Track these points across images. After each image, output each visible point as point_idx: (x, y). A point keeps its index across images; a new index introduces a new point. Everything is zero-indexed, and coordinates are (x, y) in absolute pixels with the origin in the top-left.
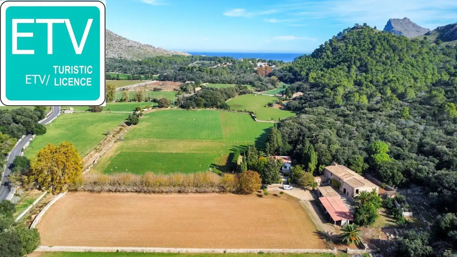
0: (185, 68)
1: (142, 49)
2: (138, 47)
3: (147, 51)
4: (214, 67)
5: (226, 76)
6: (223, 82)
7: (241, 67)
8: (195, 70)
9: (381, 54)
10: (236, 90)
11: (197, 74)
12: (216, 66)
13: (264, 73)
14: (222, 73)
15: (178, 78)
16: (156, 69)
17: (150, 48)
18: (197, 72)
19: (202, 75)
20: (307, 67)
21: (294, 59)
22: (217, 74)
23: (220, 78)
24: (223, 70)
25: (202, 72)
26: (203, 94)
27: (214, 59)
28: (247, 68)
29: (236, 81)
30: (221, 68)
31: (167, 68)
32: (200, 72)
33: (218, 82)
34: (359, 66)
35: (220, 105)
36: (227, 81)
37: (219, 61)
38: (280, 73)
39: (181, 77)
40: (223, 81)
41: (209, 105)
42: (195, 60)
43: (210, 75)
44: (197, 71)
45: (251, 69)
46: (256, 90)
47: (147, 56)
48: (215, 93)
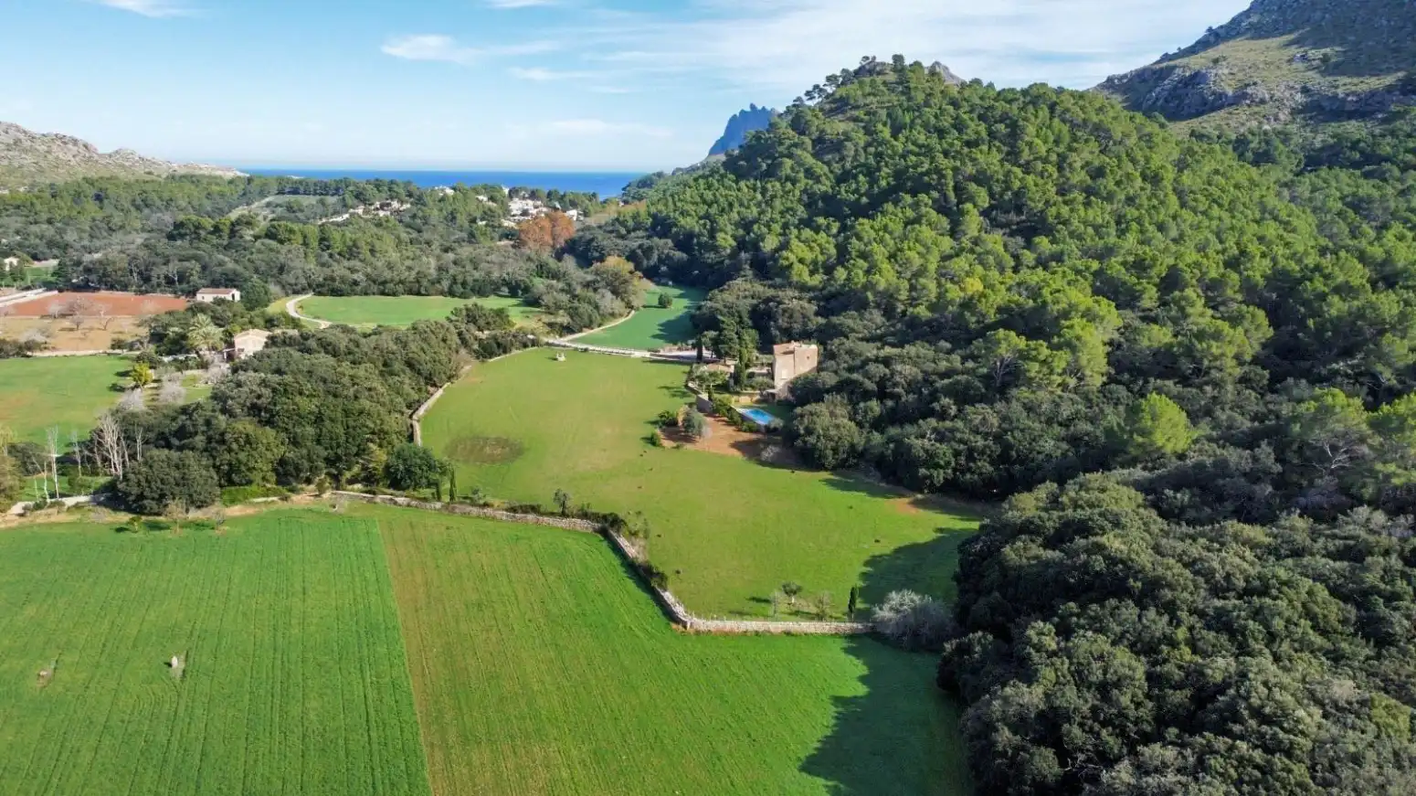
0: (198, 227)
1: (25, 151)
2: (8, 145)
3: (50, 157)
4: (339, 219)
5: (392, 256)
6: (384, 288)
7: (452, 217)
8: (248, 234)
9: (1062, 158)
10: (460, 334)
11: (259, 251)
12: (346, 216)
13: (548, 238)
14: (378, 245)
15: (159, 272)
16: (61, 232)
17: (70, 146)
18: (258, 244)
19: (282, 259)
20: (735, 216)
21: (624, 189)
22: (351, 252)
23: (369, 270)
24: (380, 232)
25: (281, 242)
26: (267, 392)
27: (337, 190)
28: (473, 221)
29: (445, 284)
30: (366, 221)
31: (122, 227)
32: (273, 243)
33: (358, 289)
34: (987, 205)
35: (387, 467)
36: (401, 282)
37: (357, 197)
38: (619, 241)
39: (173, 269)
40: (384, 283)
41: (314, 470)
42: (262, 194)
43: (318, 257)
44: (257, 238)
45: (493, 227)
46: (551, 325)
47: (45, 180)
48: (346, 380)
